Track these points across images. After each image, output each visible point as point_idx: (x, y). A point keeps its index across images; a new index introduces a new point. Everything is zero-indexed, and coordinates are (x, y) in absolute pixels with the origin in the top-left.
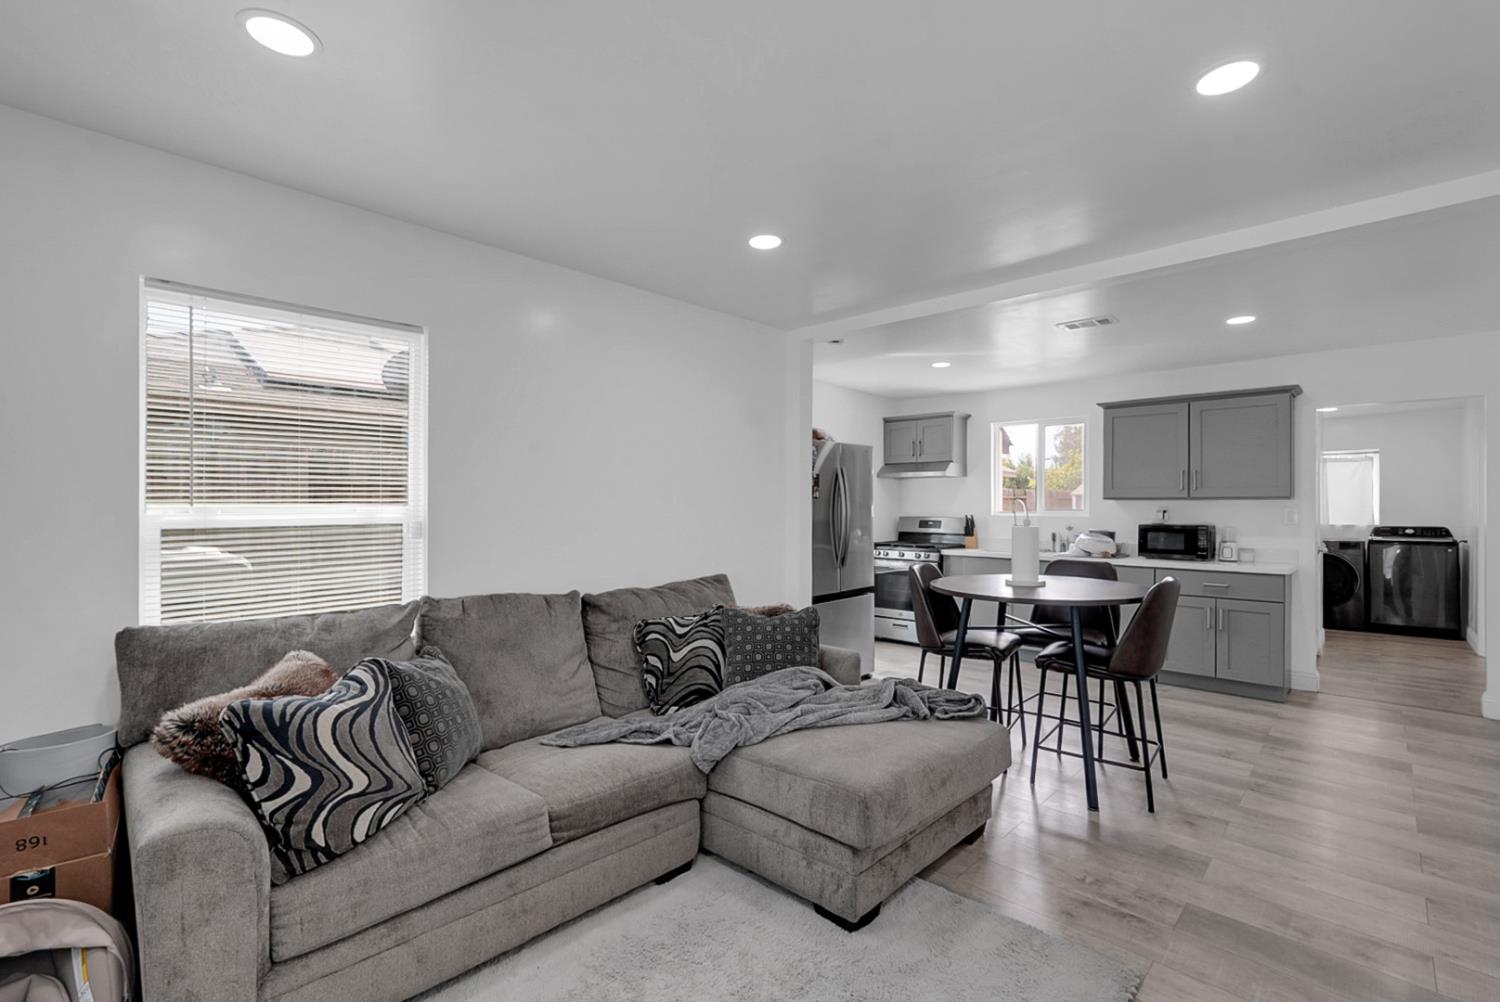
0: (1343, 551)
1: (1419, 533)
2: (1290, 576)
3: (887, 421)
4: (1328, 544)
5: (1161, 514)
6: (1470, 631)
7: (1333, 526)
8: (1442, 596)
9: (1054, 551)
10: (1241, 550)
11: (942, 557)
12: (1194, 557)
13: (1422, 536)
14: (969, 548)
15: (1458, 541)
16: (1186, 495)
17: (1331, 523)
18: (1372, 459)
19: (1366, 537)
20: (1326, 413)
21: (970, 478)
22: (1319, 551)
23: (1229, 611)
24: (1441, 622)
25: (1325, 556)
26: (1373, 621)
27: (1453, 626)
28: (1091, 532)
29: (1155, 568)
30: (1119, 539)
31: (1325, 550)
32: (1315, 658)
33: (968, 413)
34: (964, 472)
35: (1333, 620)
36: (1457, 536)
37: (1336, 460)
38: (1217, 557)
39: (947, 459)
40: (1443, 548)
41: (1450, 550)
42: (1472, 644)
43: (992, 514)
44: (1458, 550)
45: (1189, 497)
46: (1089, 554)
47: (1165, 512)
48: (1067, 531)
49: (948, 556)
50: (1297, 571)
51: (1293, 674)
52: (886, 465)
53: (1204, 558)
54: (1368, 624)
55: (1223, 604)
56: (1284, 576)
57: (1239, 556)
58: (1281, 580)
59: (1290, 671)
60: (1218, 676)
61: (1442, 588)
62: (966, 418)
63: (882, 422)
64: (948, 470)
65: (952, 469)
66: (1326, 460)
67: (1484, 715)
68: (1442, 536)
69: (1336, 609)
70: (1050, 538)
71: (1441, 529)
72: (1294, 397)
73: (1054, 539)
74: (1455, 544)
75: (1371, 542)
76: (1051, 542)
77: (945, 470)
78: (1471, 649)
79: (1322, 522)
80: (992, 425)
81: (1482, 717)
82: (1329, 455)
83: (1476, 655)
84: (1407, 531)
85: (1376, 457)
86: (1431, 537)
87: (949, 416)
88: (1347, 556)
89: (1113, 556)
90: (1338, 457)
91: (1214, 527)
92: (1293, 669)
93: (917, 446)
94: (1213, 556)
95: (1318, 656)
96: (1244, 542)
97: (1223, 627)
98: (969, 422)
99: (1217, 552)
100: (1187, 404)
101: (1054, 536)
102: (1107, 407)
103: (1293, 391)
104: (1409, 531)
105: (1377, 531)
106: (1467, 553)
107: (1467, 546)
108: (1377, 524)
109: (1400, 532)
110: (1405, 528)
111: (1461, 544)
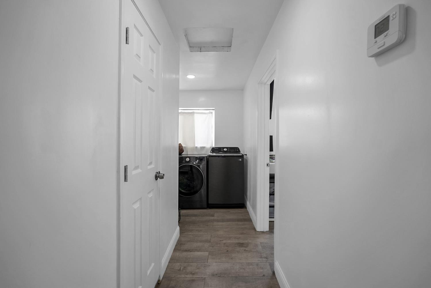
1: (229, 151)
15: (244, 154)
17: (196, 146)
18: (212, 113)
19: (208, 154)
37: (198, 113)
40: (237, 158)
41: (240, 160)
44: (244, 159)
68: (237, 152)
71: (236, 148)
74: (242, 156)
86: (233, 153)
104: (225, 150)
105: (214, 150)
106: (247, 161)
107: (247, 157)
108: (214, 146)
109: (222, 150)
110: (224, 148)
111: (245, 156)
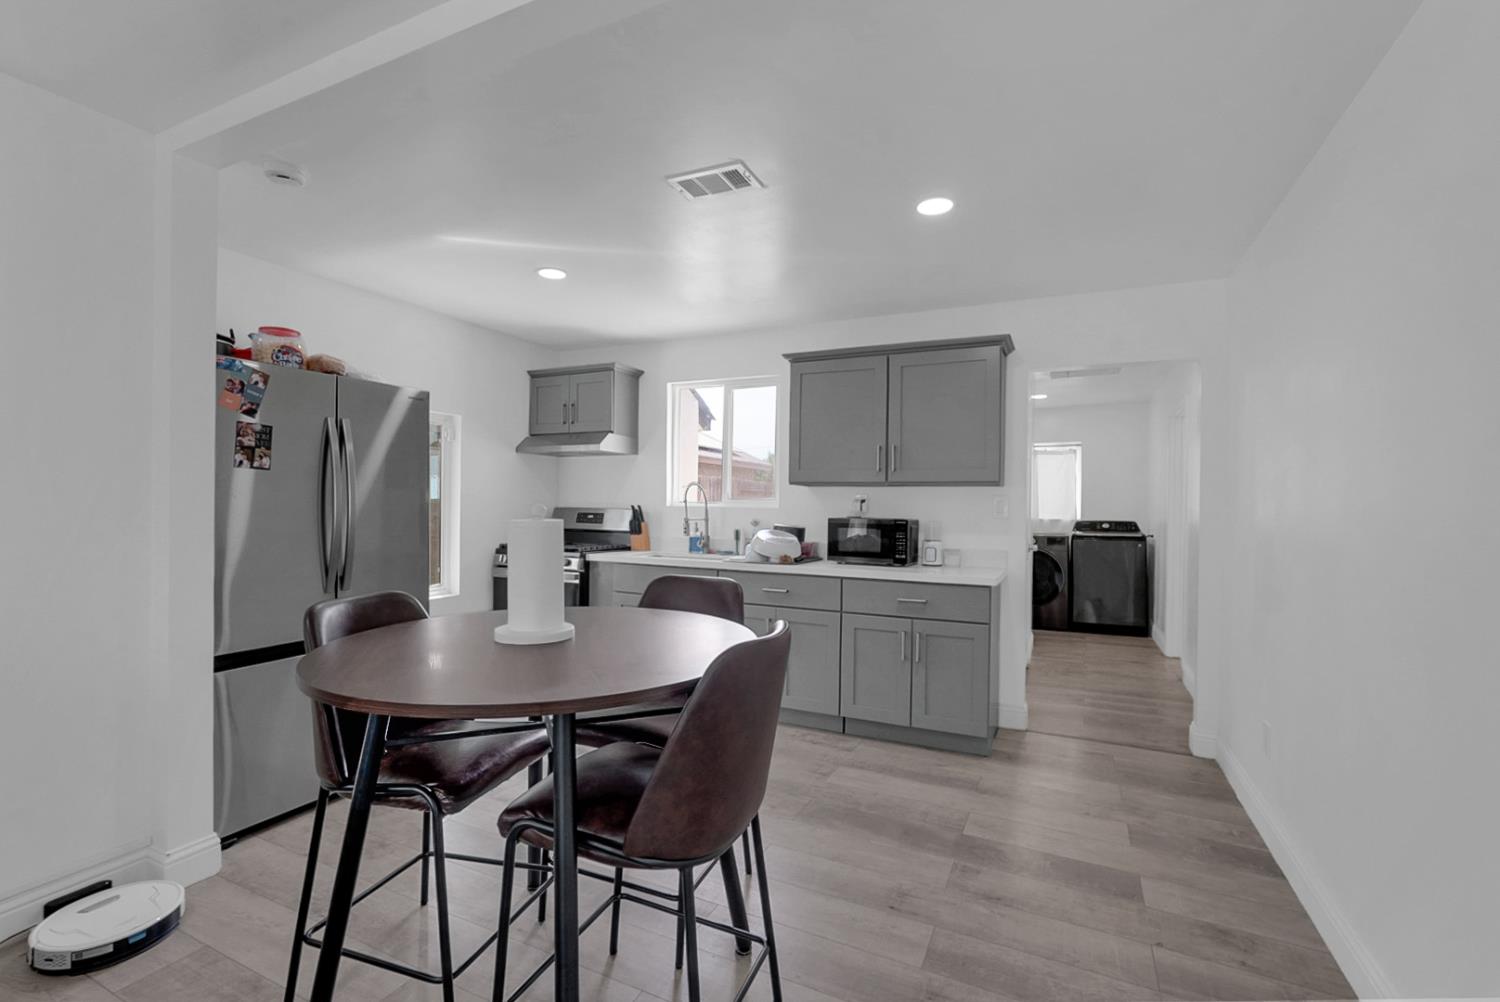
0: (1051, 547)
1: (1113, 528)
2: (998, 587)
3: (533, 375)
4: (1037, 539)
5: (859, 504)
6: (1155, 629)
7: (1041, 521)
8: (1132, 590)
9: (738, 554)
10: (946, 552)
11: (587, 565)
12: (891, 561)
13: (1116, 531)
14: (635, 550)
15: (1146, 534)
16: (882, 478)
17: (1040, 517)
18: (1075, 451)
19: (1070, 532)
20: (1038, 400)
21: (640, 456)
22: (1030, 549)
23: (927, 635)
24: (1130, 619)
25: (1035, 553)
26: (1075, 619)
27: (1142, 623)
28: (776, 528)
29: (842, 579)
30: (808, 539)
31: (1036, 548)
32: (1024, 670)
33: (642, 369)
34: (634, 448)
35: (1041, 622)
36: (1144, 530)
37: (1045, 452)
38: (919, 560)
39: (607, 429)
40: (1131, 542)
41: (1140, 545)
42: (1158, 643)
43: (668, 504)
44: (1146, 545)
45: (888, 483)
46: (766, 560)
47: (863, 501)
48: (753, 527)
49: (596, 563)
50: (1006, 578)
51: (1001, 708)
52: (532, 435)
53: (903, 563)
54: (1072, 624)
55: (919, 625)
56: (989, 587)
57: (943, 558)
58: (987, 591)
59: (997, 704)
60: (914, 725)
61: (1131, 582)
62: (636, 375)
63: (528, 377)
64: (602, 443)
65: (611, 443)
66: (1036, 452)
67: (1195, 754)
68: (1131, 531)
69: (1043, 608)
70: (733, 536)
71: (1130, 523)
72: (1006, 355)
73: (737, 537)
74: (1143, 539)
75: (1074, 537)
76: (734, 542)
77: (599, 442)
78: (1156, 647)
79: (1033, 516)
80: (669, 385)
81: (1191, 755)
82: (1039, 447)
83: (1162, 655)
84: (1104, 526)
85: (1079, 450)
86: (1123, 531)
87: (608, 369)
88: (1054, 551)
89: (797, 561)
90: (1048, 449)
91: (916, 523)
92: (1002, 701)
93: (571, 410)
94: (915, 560)
95: (1027, 668)
96: (950, 541)
97: (919, 659)
98: (642, 380)
99: (920, 553)
100: (885, 358)
101: (737, 534)
102: (796, 359)
103: (1004, 344)
104: (1105, 526)
105: (1079, 526)
106: (1153, 548)
107: (1153, 541)
108: (1079, 518)
109: (1098, 527)
110: (1102, 523)
111: (1148, 539)
